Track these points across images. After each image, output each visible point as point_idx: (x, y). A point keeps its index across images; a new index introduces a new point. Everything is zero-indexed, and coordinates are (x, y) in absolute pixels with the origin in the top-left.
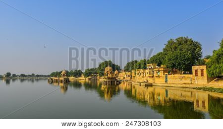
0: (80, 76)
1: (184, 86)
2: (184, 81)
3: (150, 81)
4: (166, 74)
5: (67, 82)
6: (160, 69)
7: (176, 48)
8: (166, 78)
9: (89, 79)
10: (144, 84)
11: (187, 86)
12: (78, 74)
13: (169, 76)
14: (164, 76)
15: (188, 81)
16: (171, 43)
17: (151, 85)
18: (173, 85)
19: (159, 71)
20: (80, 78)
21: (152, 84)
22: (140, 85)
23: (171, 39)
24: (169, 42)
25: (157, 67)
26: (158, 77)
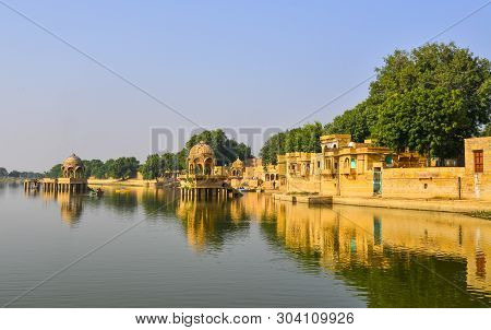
0: (133, 176)
1: (435, 205)
2: (434, 189)
3: (327, 189)
4: (376, 165)
5: (79, 190)
6: (358, 151)
7: (412, 79)
8: (377, 178)
9: (159, 185)
10: (305, 199)
11: (445, 205)
12: (126, 168)
13: (385, 173)
14: (372, 172)
15: (451, 190)
16: (396, 63)
17: (327, 203)
18: (398, 204)
19: (354, 156)
20: (132, 182)
21: (330, 198)
22: (294, 202)
23: (397, 52)
24: (390, 61)
25: (351, 144)
26: (352, 175)
